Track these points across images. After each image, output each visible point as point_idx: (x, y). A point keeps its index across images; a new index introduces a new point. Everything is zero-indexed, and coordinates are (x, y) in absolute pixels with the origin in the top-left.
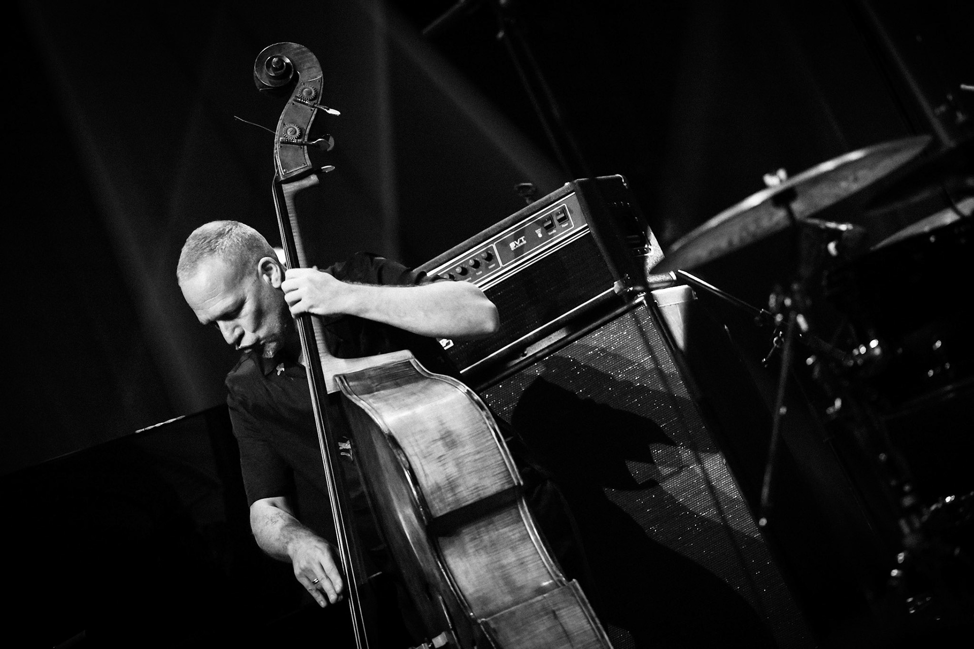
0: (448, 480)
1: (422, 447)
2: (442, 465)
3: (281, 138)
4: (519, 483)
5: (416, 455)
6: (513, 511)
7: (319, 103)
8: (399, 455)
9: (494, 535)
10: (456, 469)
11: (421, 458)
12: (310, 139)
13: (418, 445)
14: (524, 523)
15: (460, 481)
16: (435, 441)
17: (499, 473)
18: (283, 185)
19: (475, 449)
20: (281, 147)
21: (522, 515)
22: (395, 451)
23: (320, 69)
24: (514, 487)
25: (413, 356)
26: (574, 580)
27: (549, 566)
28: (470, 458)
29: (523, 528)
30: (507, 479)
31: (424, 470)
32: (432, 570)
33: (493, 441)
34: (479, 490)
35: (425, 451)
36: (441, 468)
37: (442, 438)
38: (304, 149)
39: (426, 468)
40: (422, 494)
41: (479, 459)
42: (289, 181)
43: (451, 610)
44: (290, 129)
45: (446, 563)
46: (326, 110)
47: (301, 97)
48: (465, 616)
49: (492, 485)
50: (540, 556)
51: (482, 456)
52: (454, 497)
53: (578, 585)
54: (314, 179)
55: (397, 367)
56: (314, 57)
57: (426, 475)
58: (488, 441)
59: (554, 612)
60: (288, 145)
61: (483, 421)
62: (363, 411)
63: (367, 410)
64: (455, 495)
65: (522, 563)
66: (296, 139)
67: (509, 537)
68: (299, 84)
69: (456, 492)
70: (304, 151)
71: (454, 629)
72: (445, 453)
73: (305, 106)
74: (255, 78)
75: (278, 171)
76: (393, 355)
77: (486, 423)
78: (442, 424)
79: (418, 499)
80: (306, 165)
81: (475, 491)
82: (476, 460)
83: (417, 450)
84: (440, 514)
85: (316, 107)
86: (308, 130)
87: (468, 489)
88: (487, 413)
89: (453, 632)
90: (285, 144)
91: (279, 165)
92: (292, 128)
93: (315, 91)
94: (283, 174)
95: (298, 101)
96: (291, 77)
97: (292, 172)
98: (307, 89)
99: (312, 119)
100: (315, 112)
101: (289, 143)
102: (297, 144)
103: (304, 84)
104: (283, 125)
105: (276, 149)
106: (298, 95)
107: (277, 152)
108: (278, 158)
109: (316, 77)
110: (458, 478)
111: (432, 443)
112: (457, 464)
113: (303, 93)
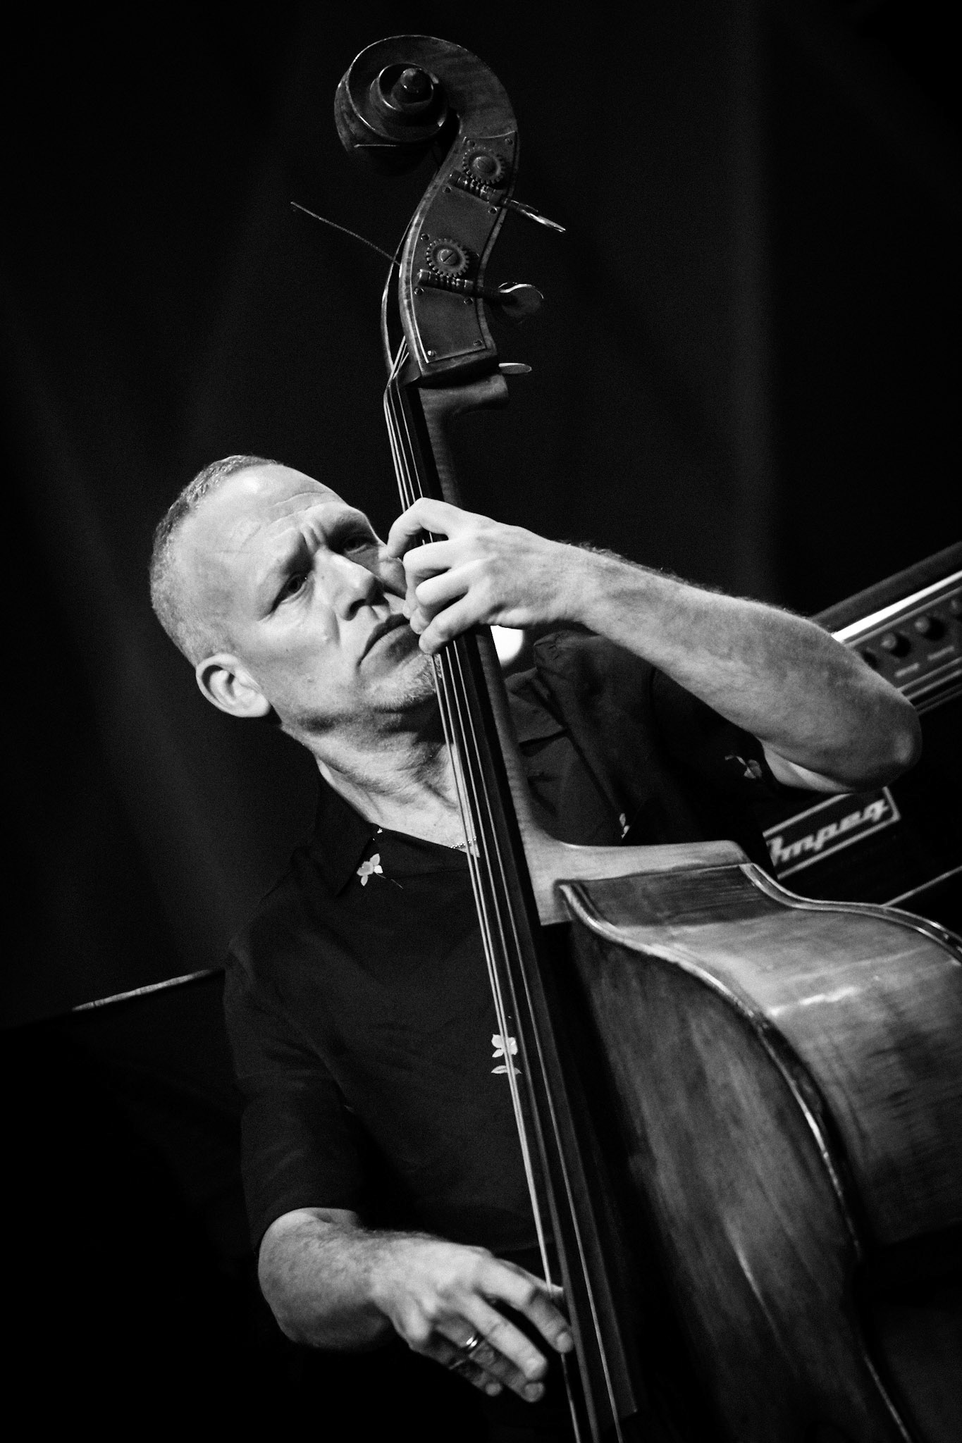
0: (914, 1154)
1: (851, 1064)
2: (901, 1115)
3: (421, 270)
5: (838, 1083)
7: (510, 195)
8: (795, 1077)
10: (936, 1130)
11: (848, 1091)
12: (489, 282)
13: (838, 1058)
15: (943, 1161)
16: (880, 1052)
18: (422, 391)
20: (419, 292)
22: (783, 1069)
23: (510, 111)
25: (748, 859)
31: (856, 1119)
35: (858, 1076)
36: (900, 1123)
37: (900, 1048)
38: (476, 305)
39: (860, 1115)
40: (854, 1180)
42: (438, 380)
44: (442, 252)
46: (532, 215)
47: (469, 175)
54: (497, 386)
55: (711, 879)
56: (495, 80)
60: (438, 291)
64: (931, 1194)
66: (458, 277)
68: (459, 144)
70: (477, 312)
72: (909, 1085)
73: (479, 200)
74: (337, 115)
75: (412, 352)
76: (697, 849)
80: (484, 347)
83: (840, 1073)
84: (895, 1237)
85: (504, 206)
86: (485, 260)
90: (430, 287)
91: (417, 339)
92: (449, 248)
93: (502, 165)
94: (427, 362)
95: (461, 186)
96: (440, 125)
97: (449, 359)
98: (480, 158)
99: (495, 234)
100: (502, 218)
101: (444, 285)
102: (460, 290)
103: (473, 144)
104: (424, 240)
105: (408, 297)
106: (459, 169)
107: (409, 304)
108: (412, 320)
109: (502, 131)
110: (939, 1152)
111: (875, 1058)
112: (937, 1117)
113: (474, 166)
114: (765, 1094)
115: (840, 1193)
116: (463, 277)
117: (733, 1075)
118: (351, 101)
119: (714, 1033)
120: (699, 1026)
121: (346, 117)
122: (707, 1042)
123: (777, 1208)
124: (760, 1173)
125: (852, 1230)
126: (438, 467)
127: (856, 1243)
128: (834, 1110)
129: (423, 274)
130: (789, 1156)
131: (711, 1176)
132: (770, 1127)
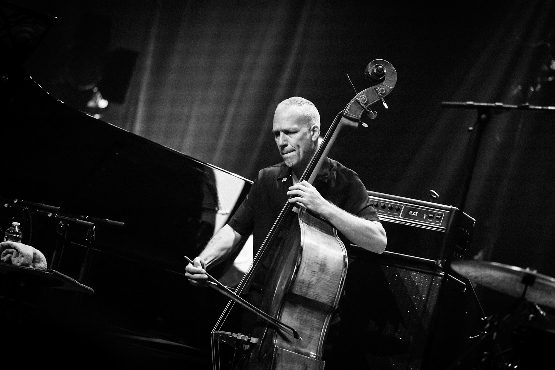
0: (309, 282)
2: (311, 275)
3: (357, 98)
4: (335, 307)
5: (305, 263)
6: (324, 316)
7: (383, 97)
8: (299, 257)
9: (309, 318)
10: (316, 281)
11: (306, 265)
12: (368, 108)
14: (324, 323)
15: (314, 287)
16: (317, 263)
17: (330, 296)
18: (343, 117)
19: (329, 280)
21: (326, 320)
22: (299, 254)
23: (395, 85)
24: (332, 307)
26: (324, 361)
27: (320, 348)
28: (325, 282)
29: (322, 325)
30: (331, 301)
31: (304, 270)
32: (274, 311)
33: (339, 282)
34: (318, 297)
35: (310, 264)
37: (320, 265)
39: (305, 271)
40: (295, 280)
41: (327, 284)
42: (346, 117)
43: (268, 332)
44: (363, 98)
45: (282, 312)
46: (383, 102)
47: (378, 89)
48: (272, 339)
49: (324, 298)
50: (319, 341)
51: (330, 284)
52: (305, 291)
53: (324, 364)
54: (356, 124)
56: (397, 78)
57: (303, 274)
58: (337, 281)
59: (307, 367)
60: (358, 103)
61: (342, 271)
62: (300, 229)
63: (301, 230)
64: (307, 290)
65: (310, 338)
66: (363, 103)
67: (314, 323)
68: (382, 84)
69: (309, 290)
70: (362, 111)
71: (263, 340)
72: (317, 271)
73: (377, 94)
74: (367, 67)
75: (345, 110)
77: (342, 274)
78: (325, 259)
79: (292, 280)
80: (358, 117)
81: (316, 295)
83: (307, 261)
84: (295, 293)
85: (380, 98)
86: (370, 104)
87: (314, 292)
88: (346, 270)
89: (262, 342)
91: (348, 108)
92: (365, 98)
93: (386, 92)
94: (347, 113)
95: (376, 90)
96: (381, 79)
97: (351, 115)
98: (383, 88)
99: (375, 101)
100: (379, 99)
101: (359, 103)
102: (361, 106)
103: (384, 85)
104: (363, 94)
105: (352, 101)
106: (378, 87)
108: (350, 105)
109: (390, 87)
110: (314, 285)
111: (315, 263)
112: (318, 279)
113: (380, 88)
117: (294, 251)
128: (301, 267)
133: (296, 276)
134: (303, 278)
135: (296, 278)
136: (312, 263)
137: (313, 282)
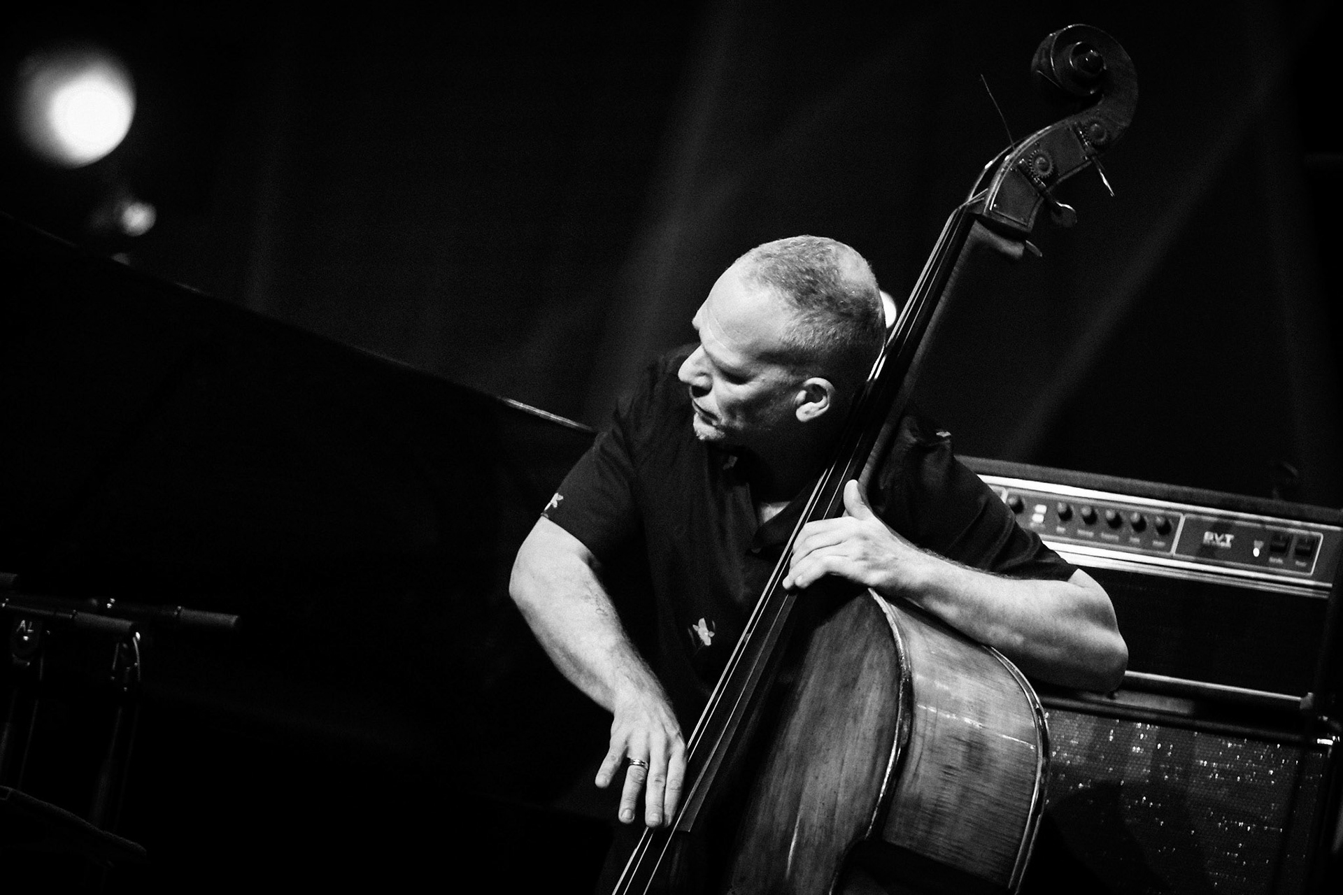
0: (936, 805)
1: (938, 734)
2: (943, 780)
3: (1023, 160)
4: (1014, 888)
5: (924, 739)
7: (1100, 156)
8: (904, 718)
10: (957, 802)
11: (926, 747)
12: (1055, 195)
13: (934, 726)
15: (948, 821)
17: (1001, 854)
18: (976, 223)
19: (998, 798)
20: (1014, 170)
22: (902, 710)
23: (1132, 114)
24: (1003, 887)
28: (983, 802)
30: (1001, 869)
31: (918, 763)
33: (1025, 806)
34: (961, 854)
35: (937, 743)
36: (940, 783)
37: (969, 745)
38: (1039, 198)
39: (924, 766)
40: (893, 795)
41: (991, 812)
42: (989, 223)
44: (1041, 159)
46: (1102, 175)
47: (1086, 130)
49: (980, 861)
51: (999, 812)
52: (924, 834)
54: (1016, 250)
56: (1136, 92)
57: (915, 775)
58: (1021, 800)
60: (1024, 177)
61: (1034, 769)
64: (929, 833)
66: (1040, 178)
68: (1093, 110)
69: (935, 831)
70: (1036, 202)
72: (960, 768)
73: (1081, 147)
77: (1035, 773)
80: (1026, 224)
81: (956, 850)
82: (986, 811)
83: (929, 733)
84: (894, 841)
85: (1091, 159)
86: (1060, 180)
87: (949, 839)
90: (1021, 173)
91: (994, 193)
92: (1046, 160)
93: (1107, 138)
94: (991, 209)
95: (1077, 133)
96: (1091, 93)
97: (1001, 215)
98: (1098, 126)
99: (1075, 172)
100: (1086, 165)
101: (1029, 176)
102: (1036, 186)
103: (1100, 116)
104: (1036, 146)
105: (1006, 168)
106: (1083, 123)
107: (1003, 174)
108: (999, 182)
109: (1120, 120)
110: (950, 814)
111: (953, 740)
112: (963, 796)
113: (1092, 127)
114: (881, 715)
115: (881, 795)
116: (1043, 179)
117: (871, 694)
118: (1053, 46)
119: (878, 664)
120: (873, 656)
121: (1044, 51)
122: (871, 667)
123: (842, 779)
124: (847, 754)
125: (873, 820)
126: (955, 268)
127: (871, 827)
128: (911, 749)
129: (1023, 162)
130: (870, 757)
131: (821, 737)
132: (871, 734)
133: (896, 785)
134: (918, 791)
135: (895, 789)
136: (944, 740)
137: (944, 802)
